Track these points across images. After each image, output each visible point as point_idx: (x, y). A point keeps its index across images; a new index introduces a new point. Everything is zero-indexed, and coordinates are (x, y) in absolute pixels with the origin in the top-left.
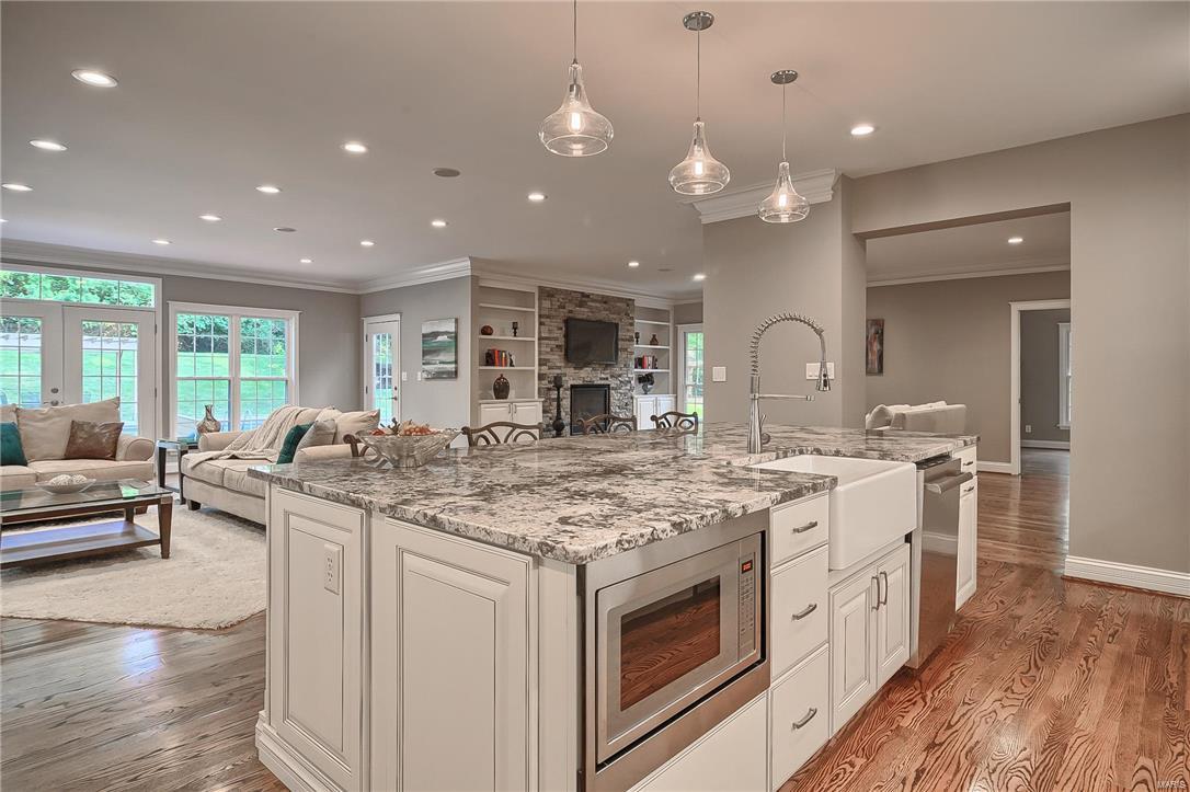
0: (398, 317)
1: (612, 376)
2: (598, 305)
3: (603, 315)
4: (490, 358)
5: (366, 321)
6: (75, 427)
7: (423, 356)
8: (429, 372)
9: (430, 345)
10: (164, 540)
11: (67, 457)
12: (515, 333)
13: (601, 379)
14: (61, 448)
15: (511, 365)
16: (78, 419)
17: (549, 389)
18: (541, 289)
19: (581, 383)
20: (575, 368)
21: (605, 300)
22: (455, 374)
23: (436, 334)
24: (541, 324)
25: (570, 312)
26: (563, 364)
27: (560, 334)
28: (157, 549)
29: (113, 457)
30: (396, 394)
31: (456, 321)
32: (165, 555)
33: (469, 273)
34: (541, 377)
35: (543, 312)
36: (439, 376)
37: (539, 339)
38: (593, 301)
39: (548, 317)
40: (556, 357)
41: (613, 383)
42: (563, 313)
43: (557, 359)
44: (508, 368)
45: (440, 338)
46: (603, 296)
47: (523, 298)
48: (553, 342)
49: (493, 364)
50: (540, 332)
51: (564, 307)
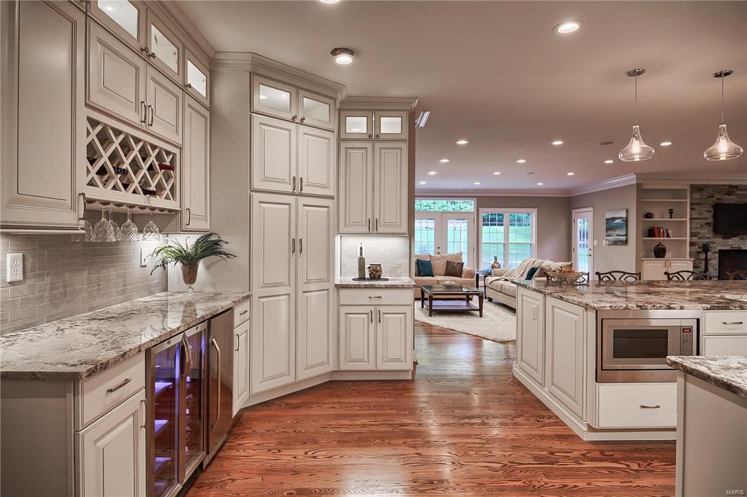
0: (591, 209)
4: (651, 233)
5: (574, 211)
6: (448, 263)
7: (607, 231)
8: (610, 241)
9: (610, 225)
10: (480, 310)
11: (446, 275)
12: (671, 216)
14: (443, 271)
15: (668, 236)
16: (449, 260)
17: (698, 252)
18: (693, 187)
19: (729, 248)
20: (723, 238)
22: (626, 242)
23: (614, 219)
24: (692, 209)
25: (718, 199)
26: (711, 236)
27: (709, 215)
28: (478, 313)
29: (461, 277)
30: (591, 252)
31: (627, 211)
32: (481, 316)
33: (635, 182)
34: (692, 244)
35: (694, 202)
36: (616, 243)
37: (691, 219)
38: (740, 190)
39: (698, 204)
40: (707, 231)
42: (712, 201)
43: (707, 232)
44: (666, 238)
45: (616, 221)
47: (678, 193)
48: (702, 221)
49: (654, 236)
50: (691, 215)
51: (713, 197)
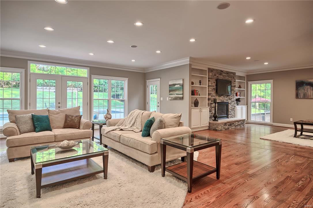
0: (159, 79)
1: (229, 99)
2: (225, 74)
3: (227, 78)
4: (193, 93)
5: (147, 81)
7: (169, 92)
8: (172, 98)
9: (172, 89)
10: (105, 170)
11: (64, 127)
12: (200, 84)
13: (226, 100)
14: (62, 124)
15: (199, 95)
16: (68, 114)
17: (211, 104)
18: (209, 69)
19: (220, 101)
20: (219, 96)
21: (228, 73)
22: (182, 98)
23: (174, 85)
24: (209, 81)
25: (217, 77)
26: (215, 95)
27: (214, 84)
29: (79, 128)
30: (158, 105)
31: (183, 80)
32: (105, 177)
33: (189, 63)
34: (209, 99)
36: (176, 99)
37: (208, 86)
39: (211, 78)
40: (213, 92)
41: (230, 101)
42: (215, 77)
43: (213, 93)
44: (199, 96)
45: (176, 86)
46: (227, 72)
47: (202, 71)
48: (212, 87)
49: (194, 95)
50: (208, 84)
51: (216, 75)
